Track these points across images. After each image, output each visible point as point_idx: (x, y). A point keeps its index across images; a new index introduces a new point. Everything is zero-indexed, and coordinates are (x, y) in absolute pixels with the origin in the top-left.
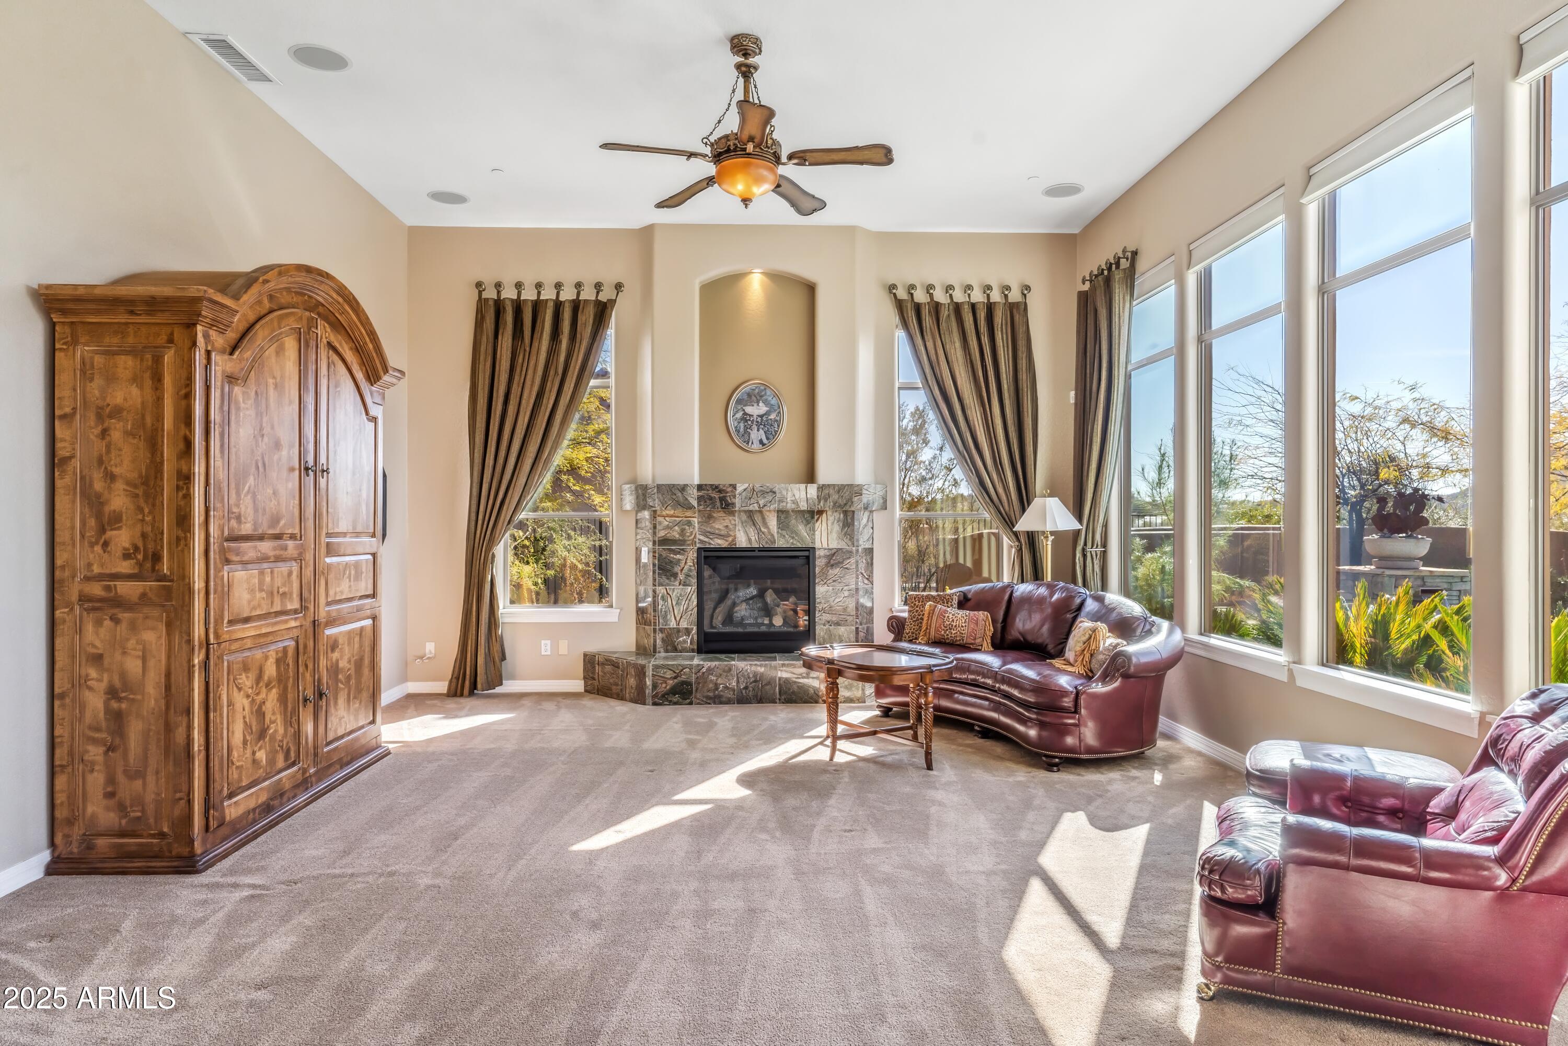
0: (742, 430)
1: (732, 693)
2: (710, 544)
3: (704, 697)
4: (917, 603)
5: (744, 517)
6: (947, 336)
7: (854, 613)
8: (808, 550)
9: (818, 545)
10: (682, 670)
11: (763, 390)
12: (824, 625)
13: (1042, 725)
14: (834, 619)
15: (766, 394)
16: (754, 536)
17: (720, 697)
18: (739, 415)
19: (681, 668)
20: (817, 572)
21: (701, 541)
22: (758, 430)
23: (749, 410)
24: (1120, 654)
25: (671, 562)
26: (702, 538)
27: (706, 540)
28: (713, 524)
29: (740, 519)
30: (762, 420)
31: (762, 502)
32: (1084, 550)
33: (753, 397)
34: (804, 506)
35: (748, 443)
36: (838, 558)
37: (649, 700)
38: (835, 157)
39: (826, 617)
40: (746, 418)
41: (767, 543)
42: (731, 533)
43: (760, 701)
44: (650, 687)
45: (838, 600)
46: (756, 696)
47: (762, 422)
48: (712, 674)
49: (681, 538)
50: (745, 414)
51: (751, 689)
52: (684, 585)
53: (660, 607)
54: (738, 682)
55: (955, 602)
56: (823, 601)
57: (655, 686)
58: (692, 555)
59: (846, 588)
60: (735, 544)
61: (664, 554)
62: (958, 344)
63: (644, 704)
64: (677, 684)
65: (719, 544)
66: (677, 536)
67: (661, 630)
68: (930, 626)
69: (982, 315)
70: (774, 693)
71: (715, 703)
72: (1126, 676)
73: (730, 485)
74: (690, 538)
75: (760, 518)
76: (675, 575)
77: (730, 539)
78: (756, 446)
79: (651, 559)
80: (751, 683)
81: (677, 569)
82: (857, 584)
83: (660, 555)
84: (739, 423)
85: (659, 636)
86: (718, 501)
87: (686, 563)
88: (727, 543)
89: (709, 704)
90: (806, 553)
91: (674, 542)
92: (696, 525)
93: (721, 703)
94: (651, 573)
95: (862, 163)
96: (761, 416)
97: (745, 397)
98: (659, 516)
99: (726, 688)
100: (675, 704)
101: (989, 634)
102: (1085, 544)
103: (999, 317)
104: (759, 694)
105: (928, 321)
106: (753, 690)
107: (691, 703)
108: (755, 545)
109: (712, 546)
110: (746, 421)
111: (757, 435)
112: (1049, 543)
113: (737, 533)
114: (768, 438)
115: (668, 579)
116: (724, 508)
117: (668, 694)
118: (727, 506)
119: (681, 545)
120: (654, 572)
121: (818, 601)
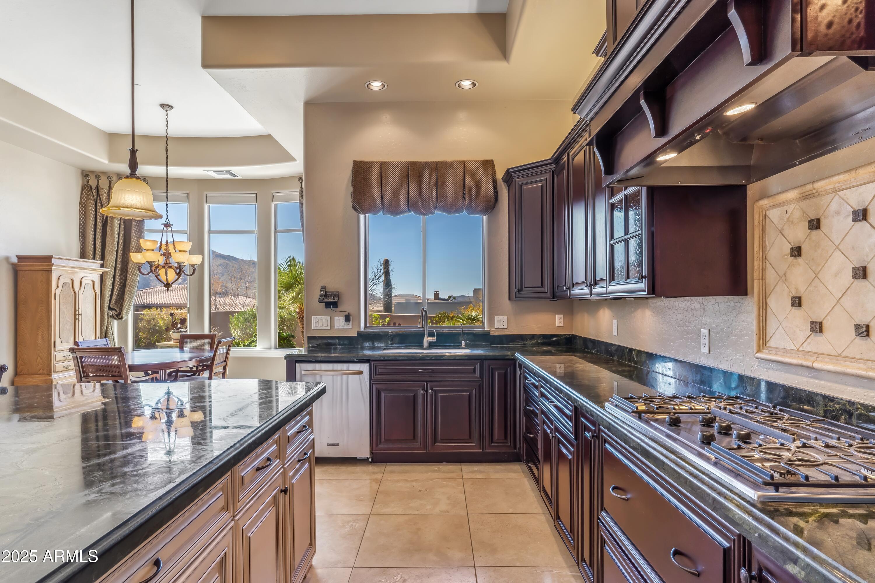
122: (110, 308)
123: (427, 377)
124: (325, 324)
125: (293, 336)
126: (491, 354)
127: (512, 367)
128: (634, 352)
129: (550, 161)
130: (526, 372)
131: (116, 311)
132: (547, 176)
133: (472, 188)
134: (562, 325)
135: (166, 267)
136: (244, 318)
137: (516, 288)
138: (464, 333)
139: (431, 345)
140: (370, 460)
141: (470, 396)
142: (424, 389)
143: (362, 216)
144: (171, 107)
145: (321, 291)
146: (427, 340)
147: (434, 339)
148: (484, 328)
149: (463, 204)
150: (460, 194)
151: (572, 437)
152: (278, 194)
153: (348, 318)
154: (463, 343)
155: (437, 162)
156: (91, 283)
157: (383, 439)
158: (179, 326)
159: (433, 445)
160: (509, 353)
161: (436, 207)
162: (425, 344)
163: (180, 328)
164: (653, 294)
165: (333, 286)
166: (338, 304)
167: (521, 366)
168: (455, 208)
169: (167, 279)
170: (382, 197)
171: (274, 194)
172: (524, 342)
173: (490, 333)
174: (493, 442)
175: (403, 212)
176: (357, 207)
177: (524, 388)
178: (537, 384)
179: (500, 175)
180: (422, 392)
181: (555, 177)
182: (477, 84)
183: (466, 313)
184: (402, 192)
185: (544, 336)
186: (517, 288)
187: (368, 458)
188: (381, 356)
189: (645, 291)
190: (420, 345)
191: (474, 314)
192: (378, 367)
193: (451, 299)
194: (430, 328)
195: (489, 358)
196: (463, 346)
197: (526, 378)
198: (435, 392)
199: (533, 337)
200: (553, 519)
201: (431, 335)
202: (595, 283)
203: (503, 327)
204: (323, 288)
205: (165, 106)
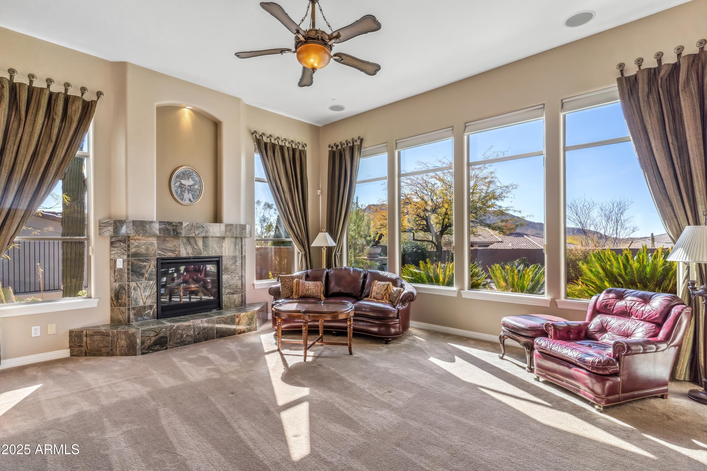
0: (179, 192)
1: (190, 338)
2: (165, 255)
3: (174, 343)
4: (286, 280)
5: (185, 240)
7: (241, 287)
8: (219, 257)
9: (224, 254)
10: (161, 330)
11: (191, 173)
12: (227, 295)
13: (379, 326)
14: (231, 291)
15: (193, 174)
16: (190, 251)
17: (184, 341)
18: (178, 184)
19: (160, 329)
20: (223, 268)
21: (159, 254)
22: (188, 193)
23: (183, 182)
25: (140, 267)
26: (160, 252)
27: (162, 253)
28: (167, 245)
29: (182, 241)
30: (191, 188)
31: (197, 232)
32: (335, 254)
33: (186, 175)
34: (218, 235)
35: (182, 200)
36: (233, 260)
37: (139, 352)
38: (355, 63)
39: (228, 291)
40: (181, 186)
41: (197, 254)
42: (177, 249)
43: (206, 339)
44: (140, 344)
45: (233, 282)
46: (204, 337)
47: (190, 189)
48: (179, 330)
49: (146, 253)
50: (181, 184)
51: (201, 334)
52: (148, 280)
53: (132, 294)
54: (194, 331)
55: (304, 278)
56: (226, 283)
57: (143, 343)
58: (153, 263)
59: (237, 275)
60: (180, 255)
61: (135, 262)
63: (135, 355)
64: (158, 339)
65: (170, 256)
66: (144, 251)
67: (133, 309)
68: (299, 290)
69: (291, 152)
70: (214, 334)
71: (181, 346)
73: (179, 222)
74: (152, 252)
75: (193, 241)
76: (142, 275)
77: (177, 253)
78: (187, 202)
79: (126, 266)
80: (202, 331)
81: (144, 271)
82: (242, 273)
83: (132, 263)
84: (178, 188)
85: (132, 313)
86: (172, 231)
87: (150, 267)
88: (175, 255)
89: (178, 346)
90: (217, 259)
91: (142, 255)
92: (156, 245)
93: (185, 345)
94: (126, 275)
95: (362, 70)
96: (190, 186)
97: (181, 175)
98: (131, 239)
99: (188, 335)
100: (157, 351)
101: (322, 290)
102: (336, 251)
103: (297, 154)
104: (206, 336)
105: (269, 152)
106: (203, 334)
107: (166, 349)
108: (191, 255)
109: (166, 257)
110: (182, 188)
111: (187, 196)
112: (325, 251)
113: (181, 250)
114: (193, 198)
115: (137, 277)
116: (176, 235)
117: (151, 346)
118: (176, 234)
119: (146, 257)
120: (128, 274)
121: (224, 283)
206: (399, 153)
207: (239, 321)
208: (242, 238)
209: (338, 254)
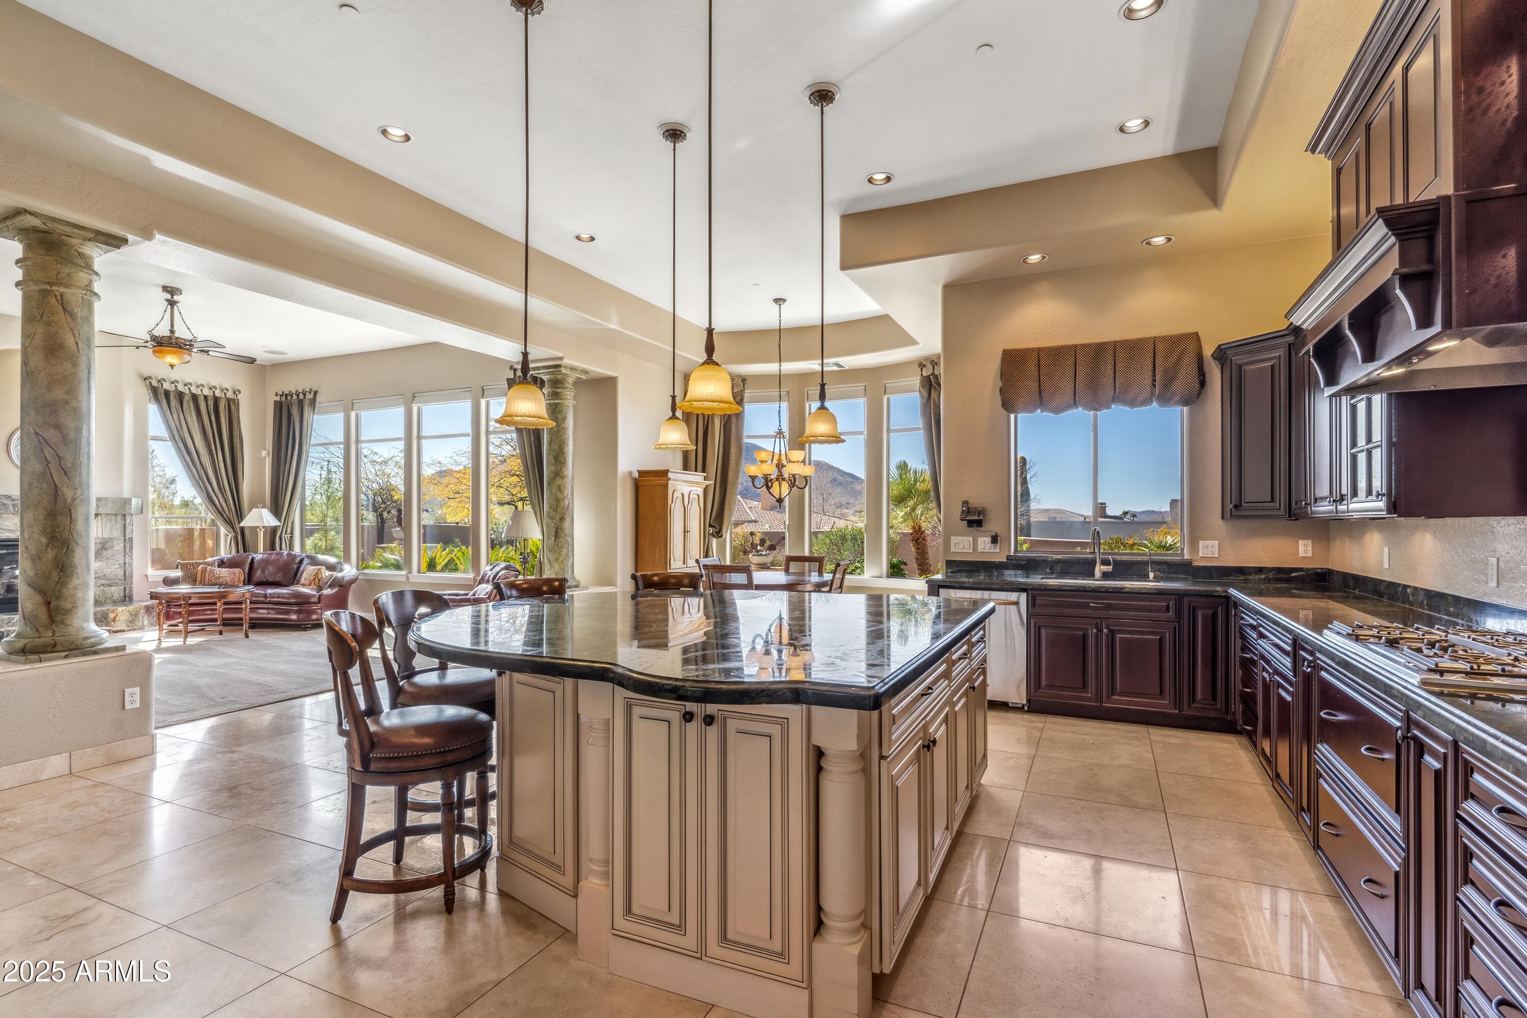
4: (188, 567)
6: (188, 413)
12: (99, 587)
13: (298, 612)
14: (107, 582)
24: (336, 578)
32: (280, 536)
36: (109, 544)
55: (216, 564)
59: (117, 563)
62: (195, 417)
69: (211, 403)
72: (340, 586)
82: (125, 560)
101: (242, 579)
102: (282, 533)
103: (222, 406)
105: (174, 403)
112: (263, 533)
122: (710, 526)
123: (1101, 613)
124: (967, 546)
125: (905, 564)
126: (1192, 588)
127: (1224, 605)
128: (1408, 590)
129: (1286, 332)
130: (1242, 612)
131: (716, 528)
132: (1281, 352)
133: (1165, 372)
134: (1310, 554)
135: (780, 480)
136: (831, 540)
137: (1231, 503)
138: (1153, 562)
139: (1105, 576)
140: (1026, 708)
141: (1161, 641)
142: (1097, 628)
143: (1012, 416)
144: (784, 300)
145: (963, 507)
146: (1099, 569)
147: (1110, 568)
148: (1184, 556)
149: (1153, 394)
150: (1149, 381)
151: (1290, 674)
152: (891, 384)
153: (995, 540)
154: (1151, 575)
155: (1115, 342)
156: (697, 497)
157: (1043, 683)
158: (759, 548)
159: (1108, 698)
160: (1219, 589)
161: (1115, 399)
162: (1098, 574)
163: (761, 551)
164: (1395, 513)
165: (976, 501)
166: (983, 522)
167: (1237, 604)
168: (1141, 398)
169: (780, 493)
170: (1040, 391)
171: (887, 385)
172: (1246, 577)
173: (1191, 562)
174: (1194, 702)
175: (1068, 407)
176: (1008, 405)
177: (1240, 632)
178: (1255, 623)
179: (1208, 351)
180: (1095, 631)
181: (1293, 353)
182: (1173, 238)
183: (1156, 539)
184: (1068, 385)
185: (1279, 570)
186: (1234, 503)
187: (1023, 706)
188: (1041, 585)
189: (1384, 511)
190: (1091, 575)
191: (1169, 540)
192: (1037, 598)
193: (1128, 516)
194: (1103, 554)
195: (1189, 593)
196: (1151, 578)
197: (1242, 618)
198: (1112, 633)
199: (1260, 570)
200: (1272, 780)
201: (1105, 562)
202: (1342, 498)
203: (1212, 556)
204: (965, 503)
205: (779, 301)
206: (357, 416)
207: (115, 618)
208: (125, 516)
209: (286, 537)
